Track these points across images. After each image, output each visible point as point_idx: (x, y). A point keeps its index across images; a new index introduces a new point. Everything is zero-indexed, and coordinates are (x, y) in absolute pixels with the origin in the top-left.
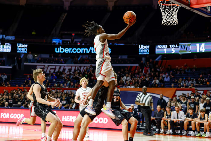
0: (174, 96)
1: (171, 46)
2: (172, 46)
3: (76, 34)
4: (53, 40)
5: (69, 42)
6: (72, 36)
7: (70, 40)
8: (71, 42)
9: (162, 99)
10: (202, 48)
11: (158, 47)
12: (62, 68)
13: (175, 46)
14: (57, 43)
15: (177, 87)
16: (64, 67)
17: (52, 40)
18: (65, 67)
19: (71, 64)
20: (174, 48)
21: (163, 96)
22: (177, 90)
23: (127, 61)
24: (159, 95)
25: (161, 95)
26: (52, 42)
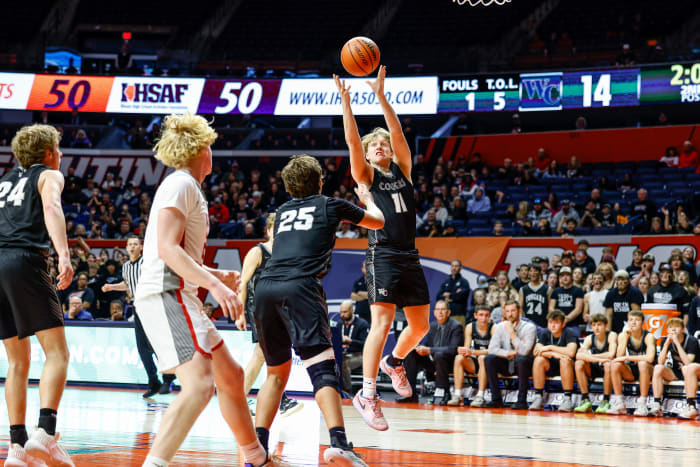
0: (503, 266)
1: (490, 82)
2: (494, 84)
3: (135, 36)
4: (47, 55)
5: (108, 66)
6: (123, 41)
7: (115, 57)
8: (117, 65)
9: (458, 276)
10: (602, 93)
11: (445, 89)
12: (83, 163)
13: (507, 83)
14: (62, 66)
15: (513, 236)
16: (91, 161)
17: (43, 58)
18: (95, 162)
19: (119, 146)
20: (504, 90)
21: (461, 266)
22: (510, 245)
23: (331, 137)
24: (449, 263)
25: (455, 263)
26: (43, 64)
